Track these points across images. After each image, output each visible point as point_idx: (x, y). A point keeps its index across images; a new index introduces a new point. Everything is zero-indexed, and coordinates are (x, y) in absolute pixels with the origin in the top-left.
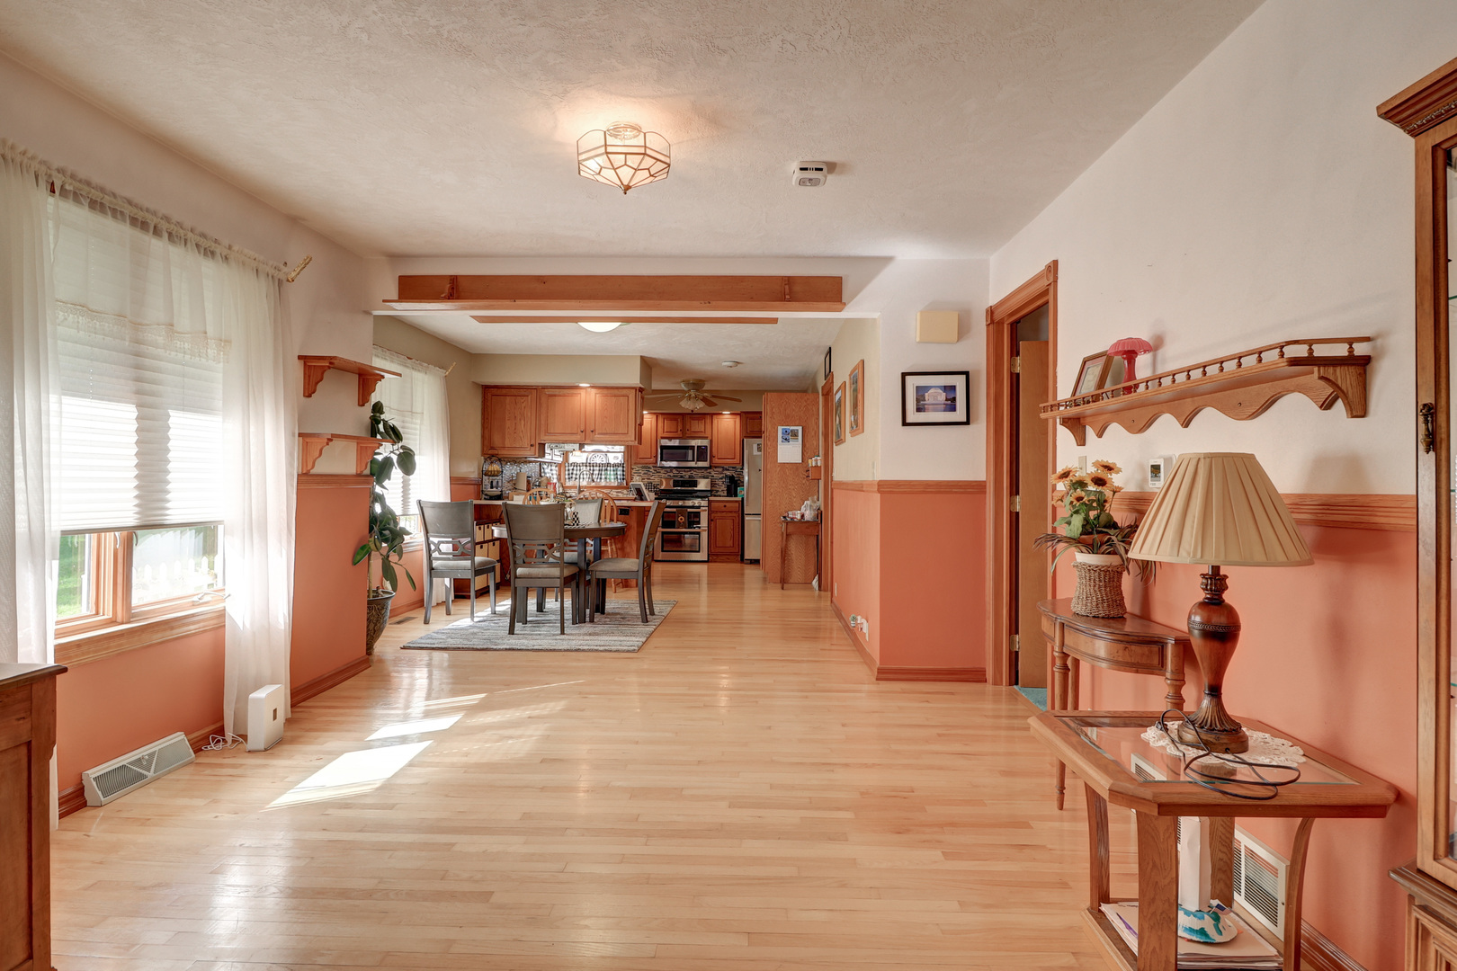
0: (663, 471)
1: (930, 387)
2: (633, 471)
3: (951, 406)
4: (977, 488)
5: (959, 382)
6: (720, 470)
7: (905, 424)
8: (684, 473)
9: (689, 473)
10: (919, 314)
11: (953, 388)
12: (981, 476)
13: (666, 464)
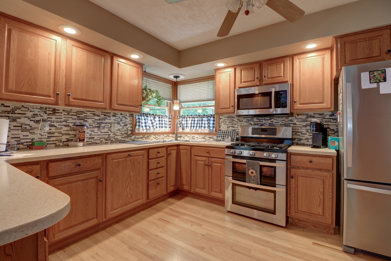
0: (244, 120)
2: (221, 121)
6: (304, 117)
8: (264, 122)
9: (269, 122)
13: (245, 112)
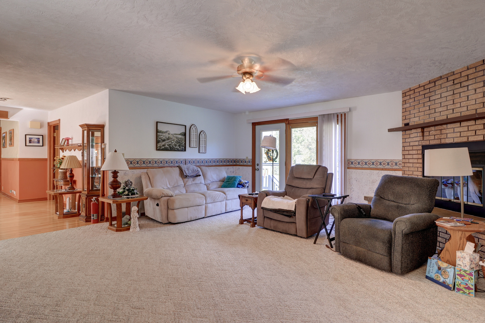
1: (33, 138)
3: (39, 142)
4: (45, 160)
5: (41, 137)
7: (26, 146)
10: (30, 122)
11: (39, 138)
12: (46, 157)
